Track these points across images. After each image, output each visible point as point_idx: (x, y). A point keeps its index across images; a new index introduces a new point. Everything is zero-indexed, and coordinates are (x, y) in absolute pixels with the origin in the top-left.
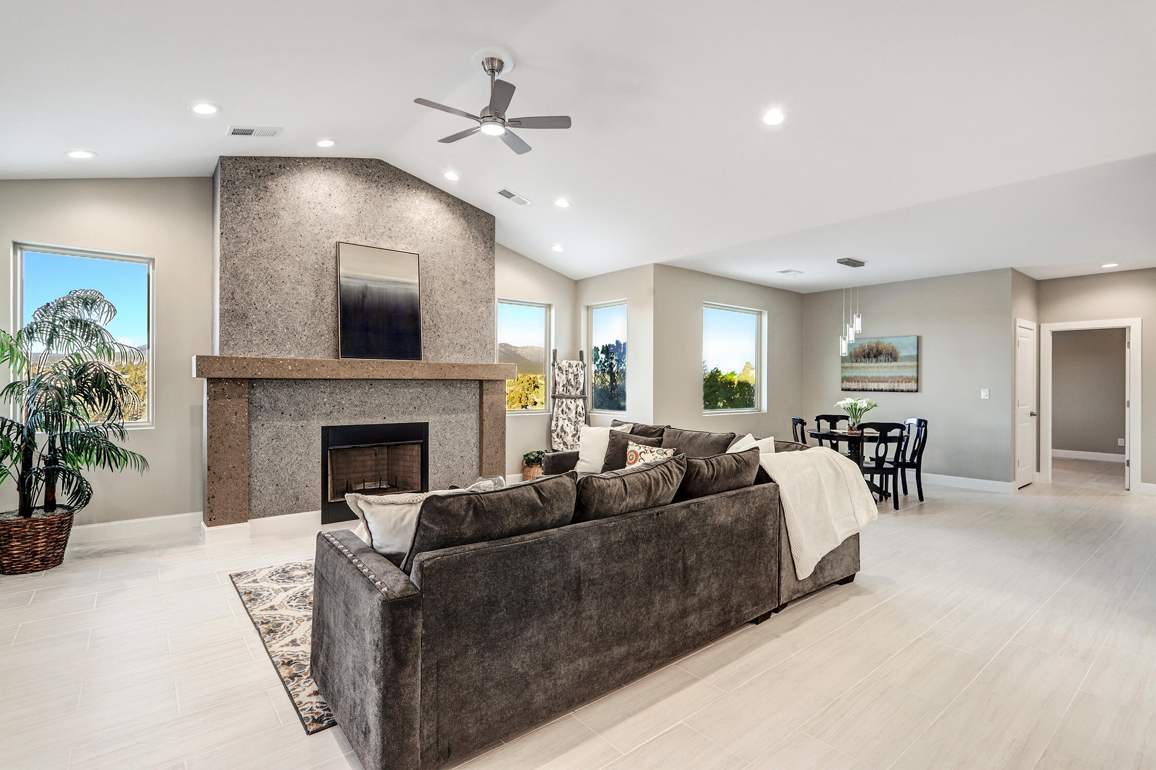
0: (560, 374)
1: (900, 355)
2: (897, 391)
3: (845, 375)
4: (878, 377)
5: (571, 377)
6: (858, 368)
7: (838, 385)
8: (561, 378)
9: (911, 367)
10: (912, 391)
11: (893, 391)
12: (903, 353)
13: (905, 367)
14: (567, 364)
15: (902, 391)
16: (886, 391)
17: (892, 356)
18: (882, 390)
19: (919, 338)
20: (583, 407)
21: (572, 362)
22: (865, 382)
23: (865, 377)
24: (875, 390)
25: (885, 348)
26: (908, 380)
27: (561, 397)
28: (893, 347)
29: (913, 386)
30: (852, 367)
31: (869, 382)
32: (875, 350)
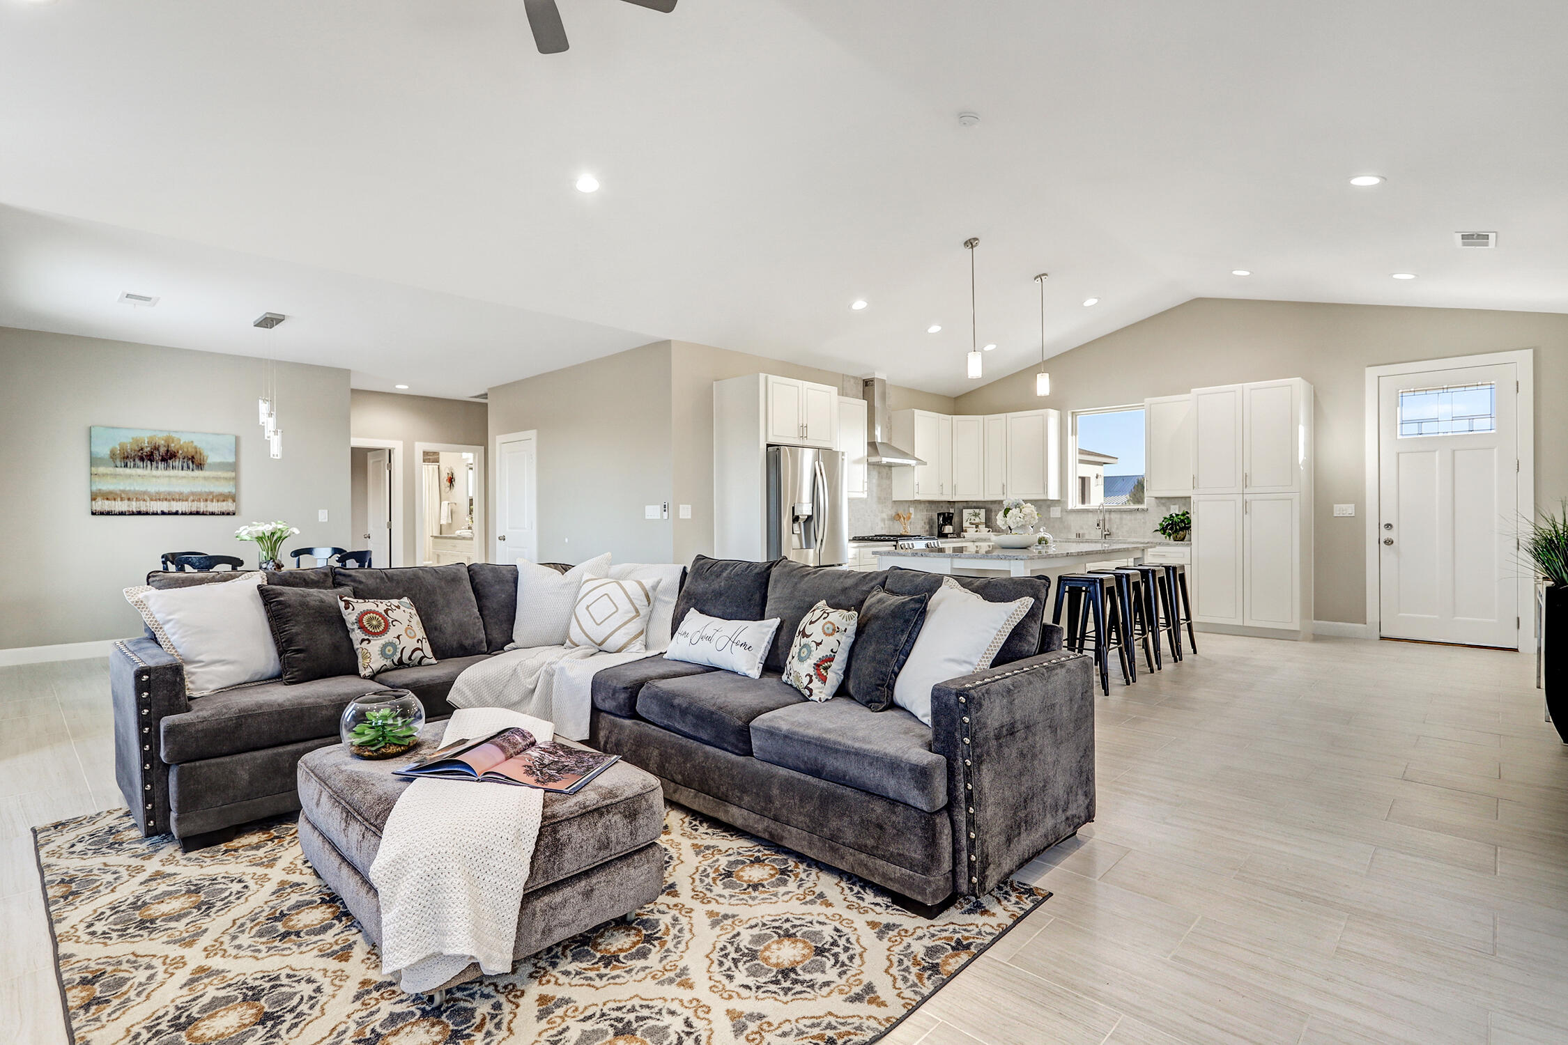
1: (209, 461)
2: (203, 514)
3: (99, 487)
4: (169, 493)
6: (130, 476)
7: (85, 505)
9: (226, 479)
10: (228, 514)
11: (198, 513)
12: (212, 458)
13: (217, 479)
15: (213, 514)
16: (183, 514)
17: (195, 461)
18: (176, 513)
19: (237, 439)
22: (144, 500)
23: (145, 493)
24: (163, 513)
25: (181, 448)
26: (223, 498)
28: (196, 448)
29: (228, 506)
30: (115, 476)
31: (151, 500)
32: (163, 450)
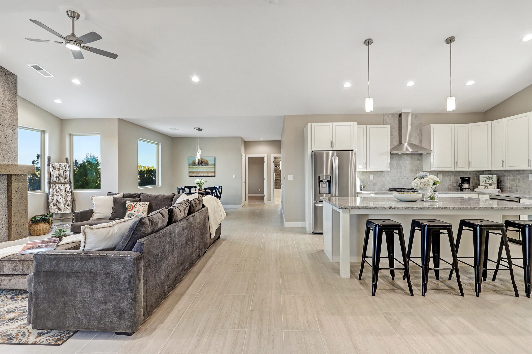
0: (54, 171)
1: (209, 163)
2: (208, 176)
3: (190, 170)
4: (202, 171)
5: (61, 172)
6: (195, 168)
7: (187, 174)
8: (54, 172)
9: (213, 168)
10: (213, 176)
11: (207, 176)
12: (210, 163)
13: (211, 168)
14: (59, 165)
15: (210, 176)
16: (204, 176)
17: (207, 164)
18: (203, 176)
19: (215, 158)
20: (70, 188)
21: (61, 164)
22: (197, 173)
23: (197, 171)
24: (201, 176)
25: (204, 161)
26: (212, 172)
27: (54, 183)
28: (207, 160)
29: (213, 174)
30: (192, 168)
31: (199, 173)
32: (201, 161)
